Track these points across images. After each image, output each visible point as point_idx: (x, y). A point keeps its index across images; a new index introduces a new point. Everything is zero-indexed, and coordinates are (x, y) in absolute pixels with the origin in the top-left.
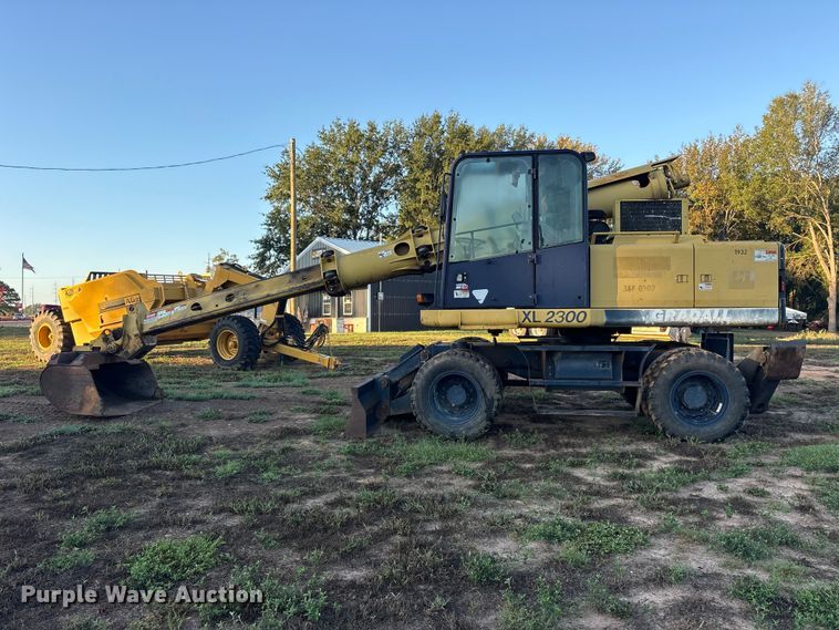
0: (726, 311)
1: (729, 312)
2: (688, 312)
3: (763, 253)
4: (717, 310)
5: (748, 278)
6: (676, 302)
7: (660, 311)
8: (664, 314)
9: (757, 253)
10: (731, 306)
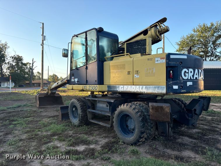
0: (144, 87)
1: (146, 87)
2: (131, 87)
3: (159, 59)
4: (141, 86)
5: (153, 71)
6: (127, 82)
7: (122, 86)
8: (123, 88)
9: (156, 59)
10: (146, 84)
